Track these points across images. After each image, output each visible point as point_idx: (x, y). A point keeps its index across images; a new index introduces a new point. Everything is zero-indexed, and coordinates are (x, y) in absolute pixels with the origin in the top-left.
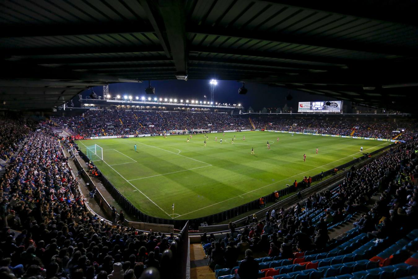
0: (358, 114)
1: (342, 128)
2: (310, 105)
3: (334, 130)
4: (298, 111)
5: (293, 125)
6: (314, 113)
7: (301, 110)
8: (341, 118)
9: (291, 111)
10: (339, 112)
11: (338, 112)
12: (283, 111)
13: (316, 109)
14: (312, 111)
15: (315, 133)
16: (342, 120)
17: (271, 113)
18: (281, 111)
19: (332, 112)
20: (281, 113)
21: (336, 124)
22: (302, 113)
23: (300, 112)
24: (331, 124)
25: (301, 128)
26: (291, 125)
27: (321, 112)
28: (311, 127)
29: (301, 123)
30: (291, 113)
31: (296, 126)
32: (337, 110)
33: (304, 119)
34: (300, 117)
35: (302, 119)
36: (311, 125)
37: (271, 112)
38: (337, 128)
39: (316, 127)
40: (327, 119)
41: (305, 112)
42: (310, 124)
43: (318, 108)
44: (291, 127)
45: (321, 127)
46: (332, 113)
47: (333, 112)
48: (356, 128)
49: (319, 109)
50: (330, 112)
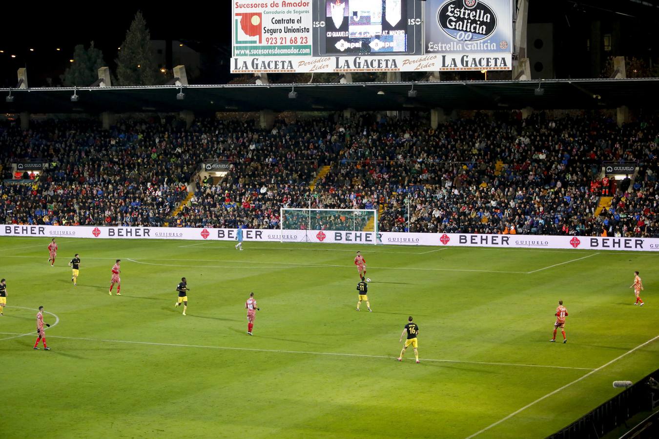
0: (620, 77)
1: (537, 185)
2: (315, 19)
3: (486, 198)
4: (233, 70)
5: (204, 175)
6: (343, 82)
7: (249, 60)
8: (525, 114)
9: (178, 71)
10: (509, 66)
11: (500, 67)
12: (121, 69)
13: (353, 45)
14: (327, 65)
15: (361, 225)
16: (530, 121)
17: (23, 87)
18: (103, 73)
19: (460, 67)
20: (102, 86)
21: (491, 155)
22: (259, 83)
23: (241, 70)
24: (464, 157)
25: (264, 198)
26: (187, 179)
27: (391, 68)
28: (329, 182)
29: (260, 155)
30: (178, 85)
31: (226, 180)
32: (492, 56)
33: (278, 123)
34: (247, 115)
35: (263, 125)
36: (326, 170)
37: (22, 74)
38: (503, 185)
39: (366, 185)
40: (435, 119)
41: (280, 70)
42: (323, 162)
43: (366, 42)
44: (182, 196)
45: (396, 181)
46: (463, 75)
47: (471, 67)
48: (620, 177)
49: (375, 45)
50: (450, 67)
